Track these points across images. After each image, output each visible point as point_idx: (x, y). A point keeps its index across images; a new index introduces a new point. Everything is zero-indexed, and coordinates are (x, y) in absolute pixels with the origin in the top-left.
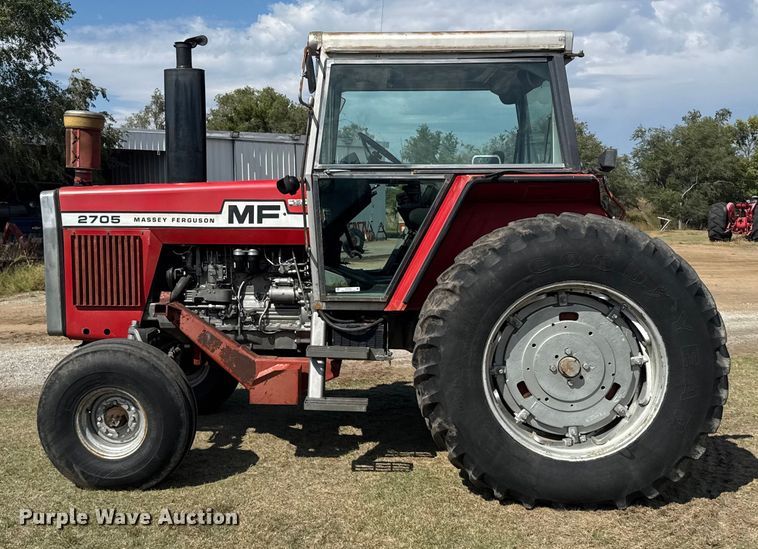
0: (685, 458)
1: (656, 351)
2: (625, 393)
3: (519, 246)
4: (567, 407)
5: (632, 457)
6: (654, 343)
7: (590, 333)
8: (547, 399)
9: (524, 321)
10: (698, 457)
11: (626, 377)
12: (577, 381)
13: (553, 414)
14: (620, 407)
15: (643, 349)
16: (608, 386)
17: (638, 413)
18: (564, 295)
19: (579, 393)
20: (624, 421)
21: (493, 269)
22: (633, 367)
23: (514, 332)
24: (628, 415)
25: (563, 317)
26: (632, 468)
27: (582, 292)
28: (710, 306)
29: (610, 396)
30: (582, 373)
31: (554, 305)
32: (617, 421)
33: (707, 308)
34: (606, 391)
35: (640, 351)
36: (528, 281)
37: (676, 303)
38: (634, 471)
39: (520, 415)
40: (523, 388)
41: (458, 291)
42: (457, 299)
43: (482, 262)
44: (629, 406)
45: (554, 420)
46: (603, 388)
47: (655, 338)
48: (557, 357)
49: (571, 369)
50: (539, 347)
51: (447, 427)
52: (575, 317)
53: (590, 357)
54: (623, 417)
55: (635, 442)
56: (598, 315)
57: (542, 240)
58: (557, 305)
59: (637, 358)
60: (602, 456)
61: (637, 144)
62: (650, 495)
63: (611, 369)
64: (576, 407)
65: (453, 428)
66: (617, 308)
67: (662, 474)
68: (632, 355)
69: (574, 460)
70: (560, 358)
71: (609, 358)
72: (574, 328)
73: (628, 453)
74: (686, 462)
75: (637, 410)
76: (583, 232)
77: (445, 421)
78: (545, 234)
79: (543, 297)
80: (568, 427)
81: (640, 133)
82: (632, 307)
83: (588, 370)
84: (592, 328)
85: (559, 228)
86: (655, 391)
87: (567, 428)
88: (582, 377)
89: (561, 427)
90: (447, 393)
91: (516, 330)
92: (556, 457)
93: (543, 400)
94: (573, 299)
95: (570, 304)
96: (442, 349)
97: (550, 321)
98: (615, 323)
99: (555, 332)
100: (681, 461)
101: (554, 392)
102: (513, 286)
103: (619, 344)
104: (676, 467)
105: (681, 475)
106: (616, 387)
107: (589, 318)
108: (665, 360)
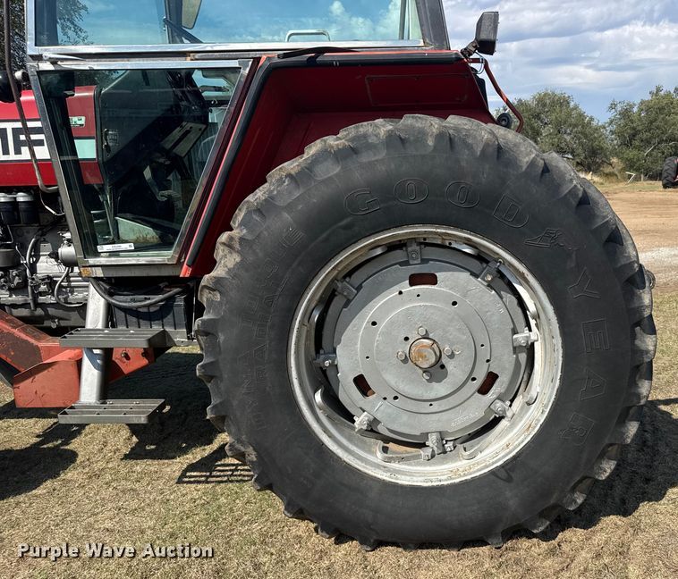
0: (585, 478)
1: (546, 328)
2: (505, 385)
3: (331, 170)
4: (425, 407)
5: (509, 480)
6: (542, 316)
7: (454, 303)
8: (396, 398)
9: (359, 288)
10: (603, 477)
11: (505, 365)
12: (437, 371)
13: (405, 417)
14: (499, 404)
15: (533, 322)
16: (481, 376)
17: (523, 411)
18: (415, 247)
19: (440, 389)
20: (504, 423)
21: (289, 208)
22: (516, 349)
23: (346, 305)
24: (509, 414)
25: (415, 280)
26: (508, 494)
27: (439, 242)
28: (629, 257)
29: (484, 390)
30: (444, 360)
31: (402, 264)
32: (496, 421)
33: (623, 262)
34: (477, 384)
35: (528, 325)
36: (347, 227)
37: (574, 256)
38: (512, 499)
39: (361, 421)
40: (362, 384)
41: (237, 246)
42: (238, 259)
43: (272, 198)
44: (512, 401)
45: (407, 425)
46: (474, 379)
47: (543, 309)
48: (407, 339)
49: (424, 357)
50: (381, 326)
51: (243, 449)
52: (431, 279)
53: (454, 339)
54: (503, 417)
55: (514, 458)
56: (465, 276)
57: (365, 158)
58: (406, 263)
59: (521, 337)
60: (469, 477)
61: (612, 114)
62: (535, 528)
63: (484, 353)
64: (436, 406)
65: (250, 450)
66: (493, 266)
67: (552, 501)
68: (515, 332)
69: (429, 484)
70: (411, 341)
71: (482, 338)
72: (431, 297)
73: (503, 474)
74: (587, 482)
75: (522, 408)
76: (431, 142)
77: (239, 441)
78: (370, 147)
79: (379, 251)
80: (428, 433)
81: (613, 106)
82: (511, 265)
83: (452, 356)
84: (457, 296)
85: (390, 135)
86: (545, 383)
87: (426, 435)
88: (443, 367)
89: (418, 434)
90: (235, 403)
91: (348, 302)
92: (404, 481)
93: (390, 398)
94: (430, 252)
95: (424, 261)
96: (221, 338)
97: (396, 288)
98: (490, 286)
99: (403, 303)
100: (580, 481)
101: (405, 388)
102: (324, 235)
103: (495, 318)
104: (573, 490)
105: (580, 501)
106: (492, 378)
107: (454, 282)
108: (558, 341)
